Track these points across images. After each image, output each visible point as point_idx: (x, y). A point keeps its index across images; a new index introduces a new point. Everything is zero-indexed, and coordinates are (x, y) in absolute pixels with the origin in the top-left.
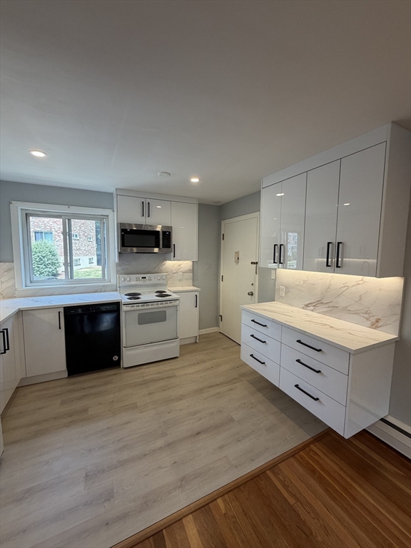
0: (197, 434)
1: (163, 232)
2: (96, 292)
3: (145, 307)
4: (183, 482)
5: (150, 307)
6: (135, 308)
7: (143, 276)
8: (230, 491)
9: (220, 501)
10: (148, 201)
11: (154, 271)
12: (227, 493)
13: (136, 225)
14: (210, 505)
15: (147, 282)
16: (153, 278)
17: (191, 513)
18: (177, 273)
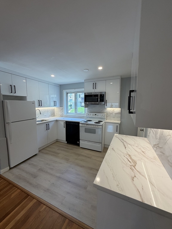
0: (69, 182)
1: (100, 95)
2: (81, 118)
3: (87, 126)
4: (47, 190)
5: (89, 126)
6: (84, 126)
7: (95, 114)
8: (50, 208)
9: (45, 207)
10: (96, 82)
11: (101, 112)
12: (49, 207)
13: (87, 93)
14: (42, 204)
15: (97, 116)
16: (100, 115)
17: (37, 200)
18: (112, 114)
